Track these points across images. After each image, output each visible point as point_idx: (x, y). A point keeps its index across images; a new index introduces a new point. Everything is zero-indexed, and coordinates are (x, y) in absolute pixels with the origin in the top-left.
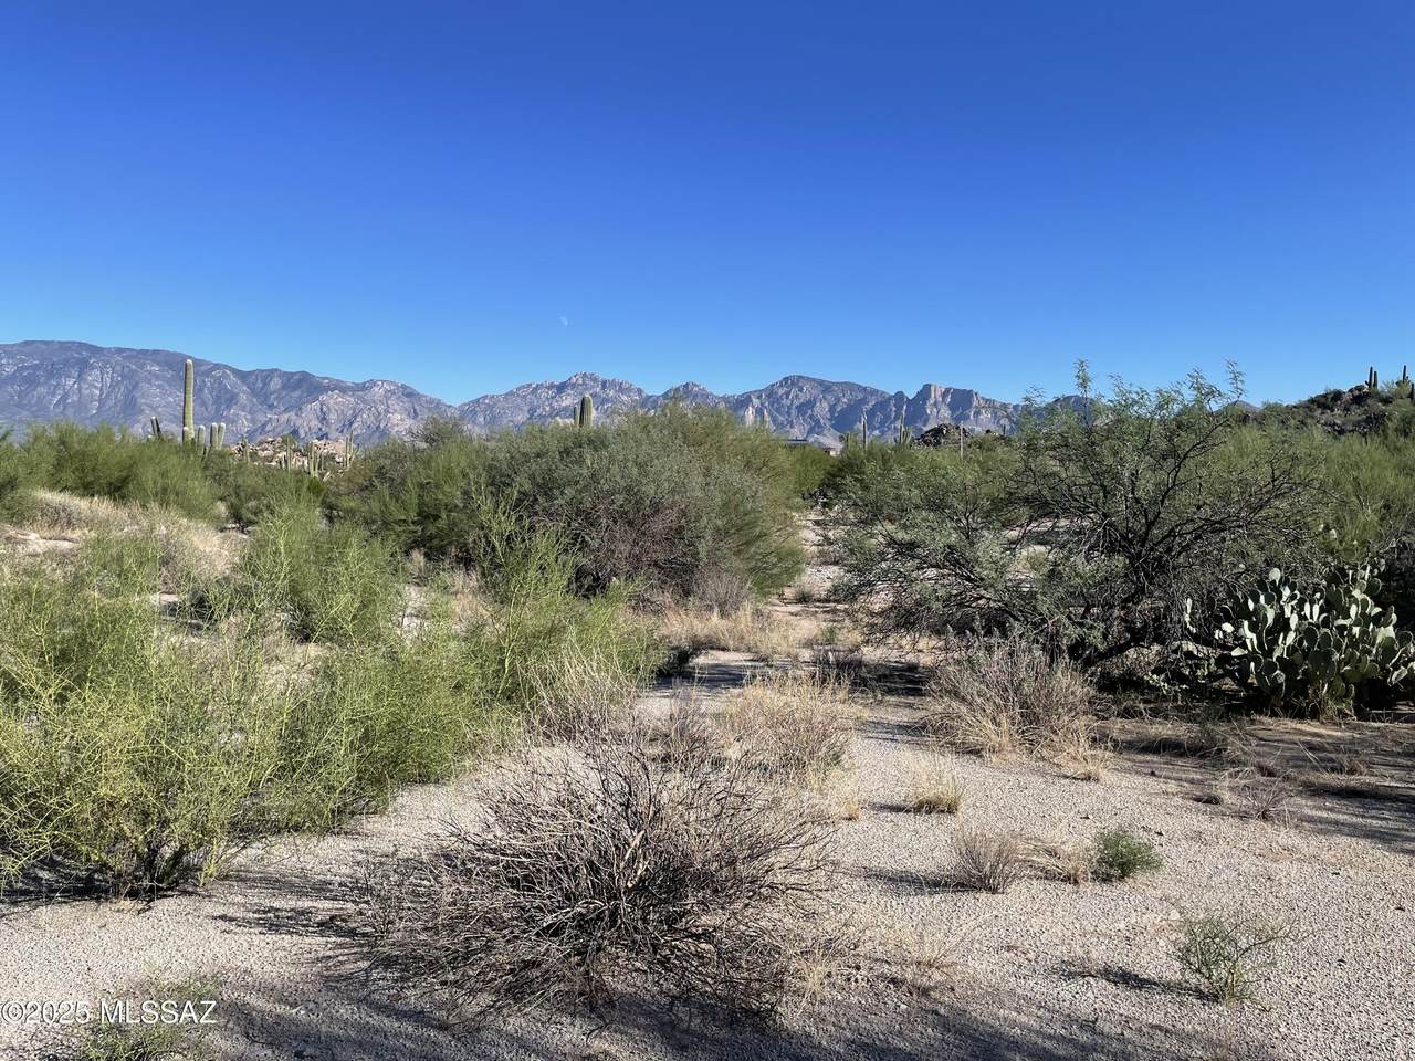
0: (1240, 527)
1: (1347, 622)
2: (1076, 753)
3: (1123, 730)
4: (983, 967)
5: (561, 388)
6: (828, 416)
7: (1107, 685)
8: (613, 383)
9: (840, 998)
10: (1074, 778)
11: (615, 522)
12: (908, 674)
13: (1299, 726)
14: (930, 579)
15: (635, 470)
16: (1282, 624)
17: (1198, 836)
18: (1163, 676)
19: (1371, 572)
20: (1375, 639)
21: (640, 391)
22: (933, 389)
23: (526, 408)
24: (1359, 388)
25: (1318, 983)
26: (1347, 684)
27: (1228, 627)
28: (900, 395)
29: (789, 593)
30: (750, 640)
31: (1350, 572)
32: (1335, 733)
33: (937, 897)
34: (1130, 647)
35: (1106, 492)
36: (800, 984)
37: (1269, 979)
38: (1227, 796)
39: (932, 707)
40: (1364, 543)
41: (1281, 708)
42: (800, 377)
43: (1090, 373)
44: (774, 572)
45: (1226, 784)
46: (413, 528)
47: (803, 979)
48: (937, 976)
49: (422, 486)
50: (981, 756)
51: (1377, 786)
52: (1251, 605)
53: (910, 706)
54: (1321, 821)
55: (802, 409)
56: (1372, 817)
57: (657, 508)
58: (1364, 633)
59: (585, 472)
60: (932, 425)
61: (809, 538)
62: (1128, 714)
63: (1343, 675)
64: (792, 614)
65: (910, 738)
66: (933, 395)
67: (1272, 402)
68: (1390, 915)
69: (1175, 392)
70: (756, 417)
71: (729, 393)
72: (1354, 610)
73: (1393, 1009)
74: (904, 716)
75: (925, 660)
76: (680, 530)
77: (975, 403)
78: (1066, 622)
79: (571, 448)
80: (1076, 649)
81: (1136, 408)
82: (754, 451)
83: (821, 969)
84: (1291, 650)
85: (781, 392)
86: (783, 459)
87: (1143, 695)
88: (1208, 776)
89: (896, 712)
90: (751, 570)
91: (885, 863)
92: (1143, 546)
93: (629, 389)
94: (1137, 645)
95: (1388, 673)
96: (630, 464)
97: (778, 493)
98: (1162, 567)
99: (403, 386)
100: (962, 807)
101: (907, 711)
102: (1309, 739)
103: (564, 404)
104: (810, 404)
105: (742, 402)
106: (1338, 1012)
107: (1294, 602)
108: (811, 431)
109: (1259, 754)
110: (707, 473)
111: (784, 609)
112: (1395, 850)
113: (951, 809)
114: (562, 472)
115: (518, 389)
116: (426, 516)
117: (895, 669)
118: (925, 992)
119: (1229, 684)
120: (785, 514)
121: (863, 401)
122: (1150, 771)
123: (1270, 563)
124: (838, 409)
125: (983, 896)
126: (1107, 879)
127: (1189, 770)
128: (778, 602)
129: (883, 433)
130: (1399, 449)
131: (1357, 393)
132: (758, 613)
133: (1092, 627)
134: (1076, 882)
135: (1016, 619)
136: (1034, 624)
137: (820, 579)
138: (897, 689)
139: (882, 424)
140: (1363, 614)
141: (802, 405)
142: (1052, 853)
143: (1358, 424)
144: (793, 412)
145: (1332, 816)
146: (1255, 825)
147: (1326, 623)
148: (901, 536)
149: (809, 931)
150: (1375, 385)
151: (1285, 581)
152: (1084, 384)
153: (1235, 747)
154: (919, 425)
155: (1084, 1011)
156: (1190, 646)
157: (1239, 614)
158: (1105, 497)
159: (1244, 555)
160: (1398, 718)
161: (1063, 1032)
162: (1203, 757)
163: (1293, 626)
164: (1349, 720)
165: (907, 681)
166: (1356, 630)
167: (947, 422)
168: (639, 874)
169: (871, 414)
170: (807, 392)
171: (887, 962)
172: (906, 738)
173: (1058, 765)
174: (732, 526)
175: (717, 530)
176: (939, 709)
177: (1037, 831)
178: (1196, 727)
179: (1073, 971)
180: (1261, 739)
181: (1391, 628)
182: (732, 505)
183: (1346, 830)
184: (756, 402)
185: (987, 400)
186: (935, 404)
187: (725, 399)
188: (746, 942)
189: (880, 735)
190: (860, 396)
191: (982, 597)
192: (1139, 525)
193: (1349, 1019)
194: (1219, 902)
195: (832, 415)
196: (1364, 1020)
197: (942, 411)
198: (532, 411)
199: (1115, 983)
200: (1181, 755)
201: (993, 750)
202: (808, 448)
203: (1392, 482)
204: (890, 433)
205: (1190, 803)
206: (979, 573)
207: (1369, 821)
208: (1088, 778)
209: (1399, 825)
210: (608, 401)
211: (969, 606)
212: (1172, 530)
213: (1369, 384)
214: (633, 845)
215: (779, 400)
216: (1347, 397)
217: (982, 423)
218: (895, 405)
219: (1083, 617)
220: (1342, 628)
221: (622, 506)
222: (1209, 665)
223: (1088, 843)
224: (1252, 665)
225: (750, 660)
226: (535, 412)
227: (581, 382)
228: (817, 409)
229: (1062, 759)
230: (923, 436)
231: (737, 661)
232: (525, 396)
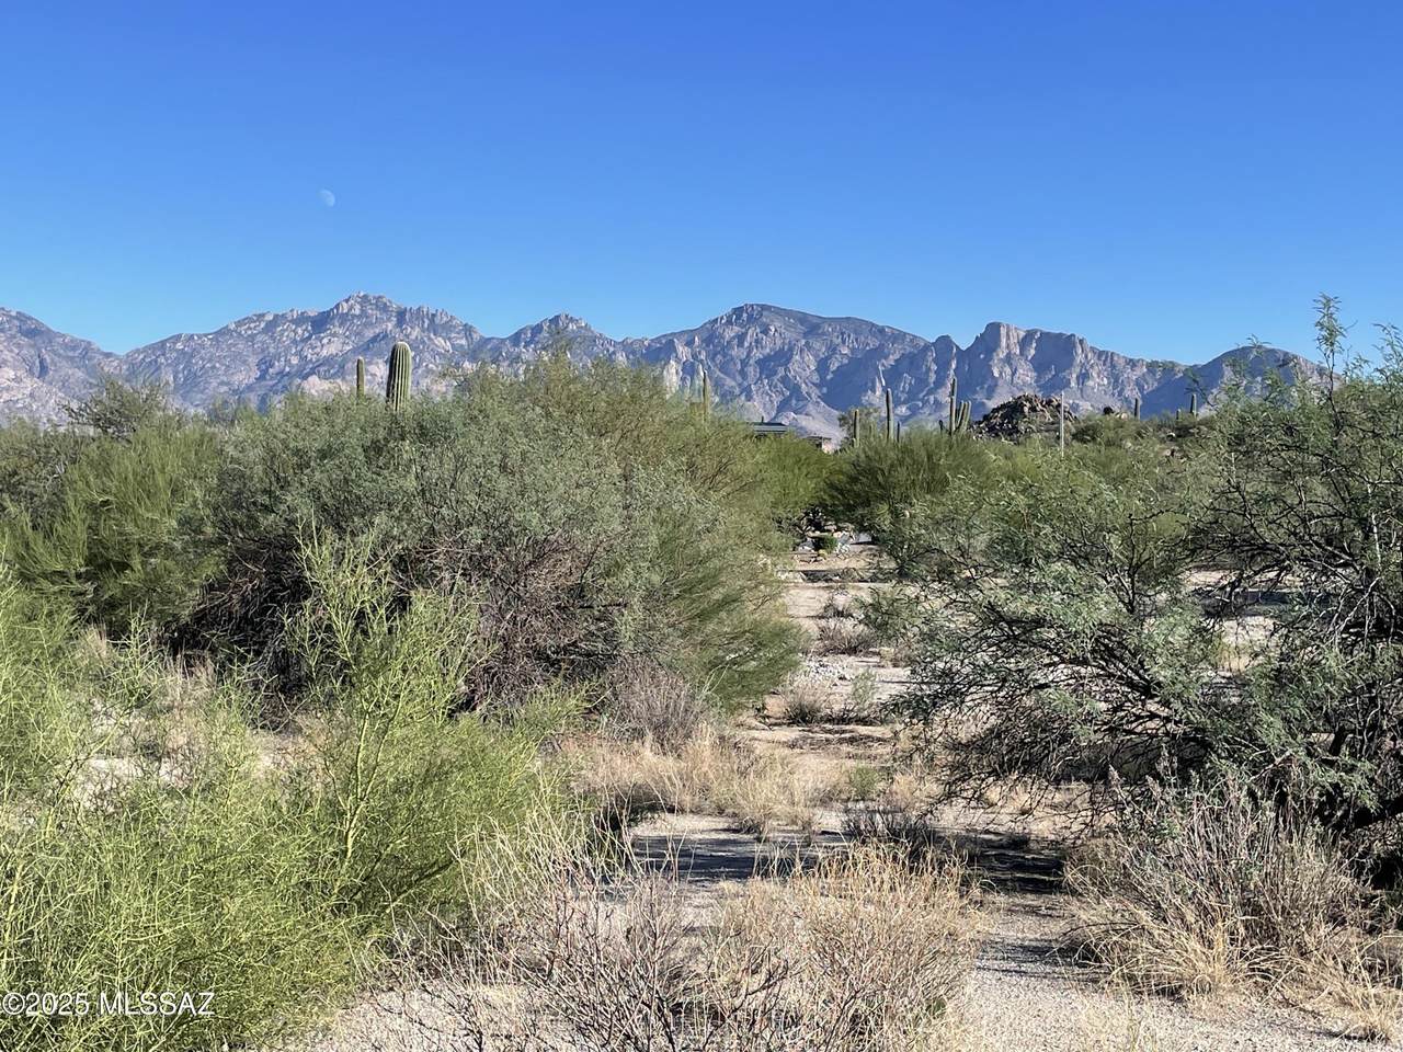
5: (320, 323)
6: (816, 378)
8: (418, 314)
10: (1348, 1038)
12: (1011, 853)
21: (468, 330)
22: (1003, 331)
23: (253, 360)
28: (945, 341)
29: (775, 705)
30: (719, 791)
39: (1091, 914)
42: (764, 307)
43: (1341, 319)
46: (77, 586)
49: (94, 509)
50: (1180, 1000)
53: (1034, 911)
55: (768, 366)
57: (541, 552)
60: (1002, 397)
61: (802, 603)
64: (785, 744)
65: (1048, 969)
66: (1004, 343)
70: (683, 379)
71: (634, 335)
74: (1027, 930)
75: (1040, 828)
76: (583, 591)
77: (1080, 358)
85: (729, 333)
89: (1011, 922)
90: (715, 665)
93: (448, 327)
99: (21, 317)
101: (1031, 920)
103: (324, 353)
104: (783, 356)
105: (661, 351)
108: (784, 407)
111: (767, 735)
114: (368, 484)
115: (239, 324)
116: (102, 564)
121: (878, 352)
124: (833, 367)
128: (755, 723)
129: (916, 410)
133: (1351, 770)
137: (827, 680)
138: (1002, 881)
139: (912, 395)
141: (767, 358)
144: (751, 371)
152: (1330, 337)
154: (980, 397)
165: (1016, 866)
167: (1029, 392)
169: (893, 376)
170: (779, 334)
172: (1041, 968)
173: (1315, 1014)
175: (650, 594)
184: (683, 351)
185: (1101, 354)
186: (1008, 359)
187: (626, 346)
189: (995, 964)
190: (873, 343)
191: (1154, 715)
195: (822, 378)
197: (1020, 371)
198: (265, 365)
201: (1200, 989)
204: (927, 411)
206: (1151, 673)
208: (1370, 1036)
211: (1131, 732)
215: (725, 349)
217: (1086, 399)
218: (935, 361)
219: (1333, 750)
225: (725, 830)
226: (272, 366)
227: (357, 312)
228: (794, 367)
229: (1320, 1003)
230: (986, 418)
231: (702, 832)
232: (252, 337)
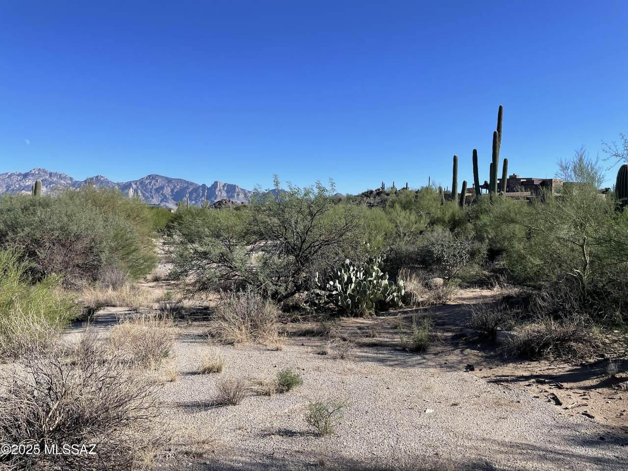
0: (335, 243)
1: (372, 279)
2: (272, 339)
3: (293, 328)
4: (228, 439)
5: (26, 176)
6: (170, 194)
7: (286, 309)
8: (56, 174)
9: (160, 466)
10: (272, 350)
11: (54, 245)
12: (204, 311)
13: (357, 320)
14: (213, 268)
15: (66, 219)
16: (350, 280)
17: (318, 369)
18: (308, 304)
19: (381, 259)
20: (381, 284)
21: (71, 179)
22: (218, 183)
23: (4, 186)
24: (379, 190)
25: (358, 423)
26: (372, 303)
27: (331, 283)
28: (204, 186)
29: (149, 277)
30: (128, 300)
31: (374, 260)
32: (368, 322)
33: (210, 411)
34: (296, 293)
35: (286, 230)
36: (140, 463)
37: (341, 424)
38: (329, 351)
39: (214, 325)
40: (379, 248)
41: (350, 313)
42: (157, 175)
43: (279, 180)
44: (141, 267)
45: (329, 346)
47: (142, 460)
48: (207, 447)
50: (234, 345)
51: (382, 341)
52: (339, 273)
53: (204, 326)
54: (362, 357)
55: (157, 190)
56: (380, 354)
57: (78, 238)
58: (378, 282)
59: (36, 219)
60: (218, 199)
62: (294, 321)
63: (371, 299)
64: (151, 287)
65: (202, 340)
66: (219, 186)
67: (349, 194)
68: (384, 391)
69: (311, 189)
70: (134, 193)
71: (120, 181)
72: (374, 274)
73: (384, 429)
74: (200, 331)
75: (212, 304)
76: (91, 248)
77: (237, 190)
78: (271, 284)
79: (29, 207)
80: (274, 295)
81: (296, 195)
82: (132, 209)
83: (152, 454)
84: (353, 291)
85: (147, 182)
86: (147, 213)
87: (300, 312)
88: (324, 343)
89: (197, 329)
90: (130, 267)
91: (187, 399)
92: (300, 251)
93: (65, 178)
94: (299, 292)
95: (386, 298)
96: (63, 215)
97: (145, 230)
98: (307, 260)
100: (223, 369)
101: (202, 328)
102: (359, 325)
103: (27, 184)
104: (162, 188)
105: (128, 186)
106: (365, 433)
107: (354, 272)
108: (162, 201)
109: (341, 333)
110: (106, 220)
111: (147, 285)
112: (386, 365)
113: (219, 370)
114: (22, 219)
117: (199, 309)
118: (200, 455)
119: (332, 306)
120: (148, 240)
121: (187, 188)
122: (301, 344)
123: (346, 257)
124: (175, 191)
125: (230, 407)
126: (282, 392)
127: (316, 341)
128: (143, 281)
129: (196, 202)
130: (389, 213)
131: (378, 191)
132: (133, 288)
133: (280, 286)
134: (269, 395)
135: (250, 284)
136: (257, 285)
137: (164, 269)
138: (198, 319)
139: (196, 198)
140: (377, 276)
141: (158, 188)
142: (261, 384)
143: (378, 203)
144: (153, 191)
145: (366, 354)
146: (339, 361)
147: (365, 279)
148: (200, 249)
149: (147, 438)
150: (384, 188)
151: (351, 264)
152: (277, 184)
153: (333, 331)
154: (213, 199)
155: (269, 450)
156: (318, 291)
157: (335, 277)
158: (286, 231)
159: (337, 254)
160: (389, 314)
161: (260, 461)
162: (321, 336)
163: (354, 281)
164: (373, 316)
165: (203, 314)
166: (375, 282)
167: (225, 198)
168: (56, 423)
169: (191, 194)
170: (160, 182)
171: (184, 445)
172: (200, 340)
173: (266, 345)
174: (120, 246)
175: (111, 247)
176: (217, 325)
177: (255, 375)
178: (319, 324)
179: (265, 434)
180: (343, 326)
181: (387, 280)
182: (119, 236)
183: (370, 359)
184: (134, 186)
185: (242, 189)
186: (220, 190)
187: (118, 184)
188: (114, 448)
189: (189, 341)
190: (186, 185)
191: (236, 275)
192: (298, 243)
193: (369, 435)
194: (325, 395)
195: (172, 193)
196: (374, 434)
197: (223, 193)
198: (8, 187)
199: (282, 436)
200: (314, 336)
201: (238, 342)
202: (160, 208)
203: (387, 225)
204: (200, 202)
205: (315, 355)
206: (234, 265)
207: (379, 355)
208: (277, 350)
209: (389, 356)
210: (53, 183)
211: (231, 279)
212: (311, 245)
213: (382, 188)
214: (53, 409)
215: (146, 186)
216: (375, 193)
217: (239, 200)
218: (202, 190)
219: (277, 282)
220: (370, 281)
221: (58, 237)
222: (324, 298)
223: (275, 377)
224: (340, 297)
225: (128, 311)
226: (10, 187)
227: (37, 173)
228: (165, 191)
229: (267, 343)
230: (214, 204)
231: (121, 311)
232: (4, 179)
